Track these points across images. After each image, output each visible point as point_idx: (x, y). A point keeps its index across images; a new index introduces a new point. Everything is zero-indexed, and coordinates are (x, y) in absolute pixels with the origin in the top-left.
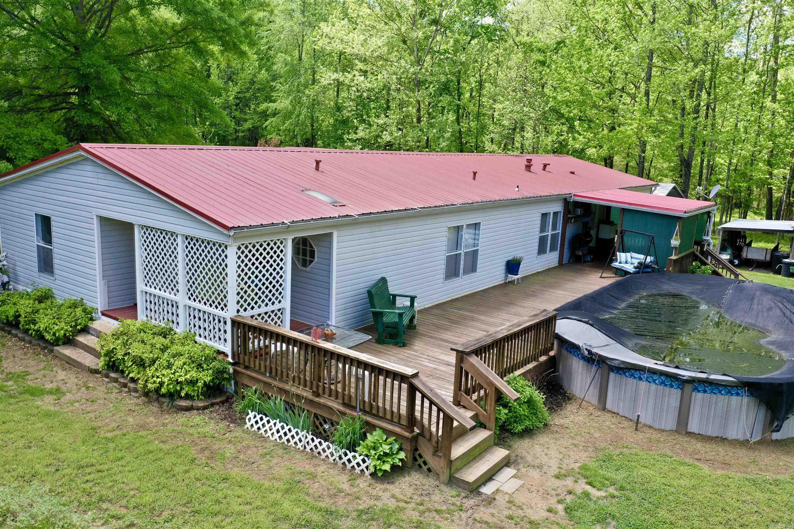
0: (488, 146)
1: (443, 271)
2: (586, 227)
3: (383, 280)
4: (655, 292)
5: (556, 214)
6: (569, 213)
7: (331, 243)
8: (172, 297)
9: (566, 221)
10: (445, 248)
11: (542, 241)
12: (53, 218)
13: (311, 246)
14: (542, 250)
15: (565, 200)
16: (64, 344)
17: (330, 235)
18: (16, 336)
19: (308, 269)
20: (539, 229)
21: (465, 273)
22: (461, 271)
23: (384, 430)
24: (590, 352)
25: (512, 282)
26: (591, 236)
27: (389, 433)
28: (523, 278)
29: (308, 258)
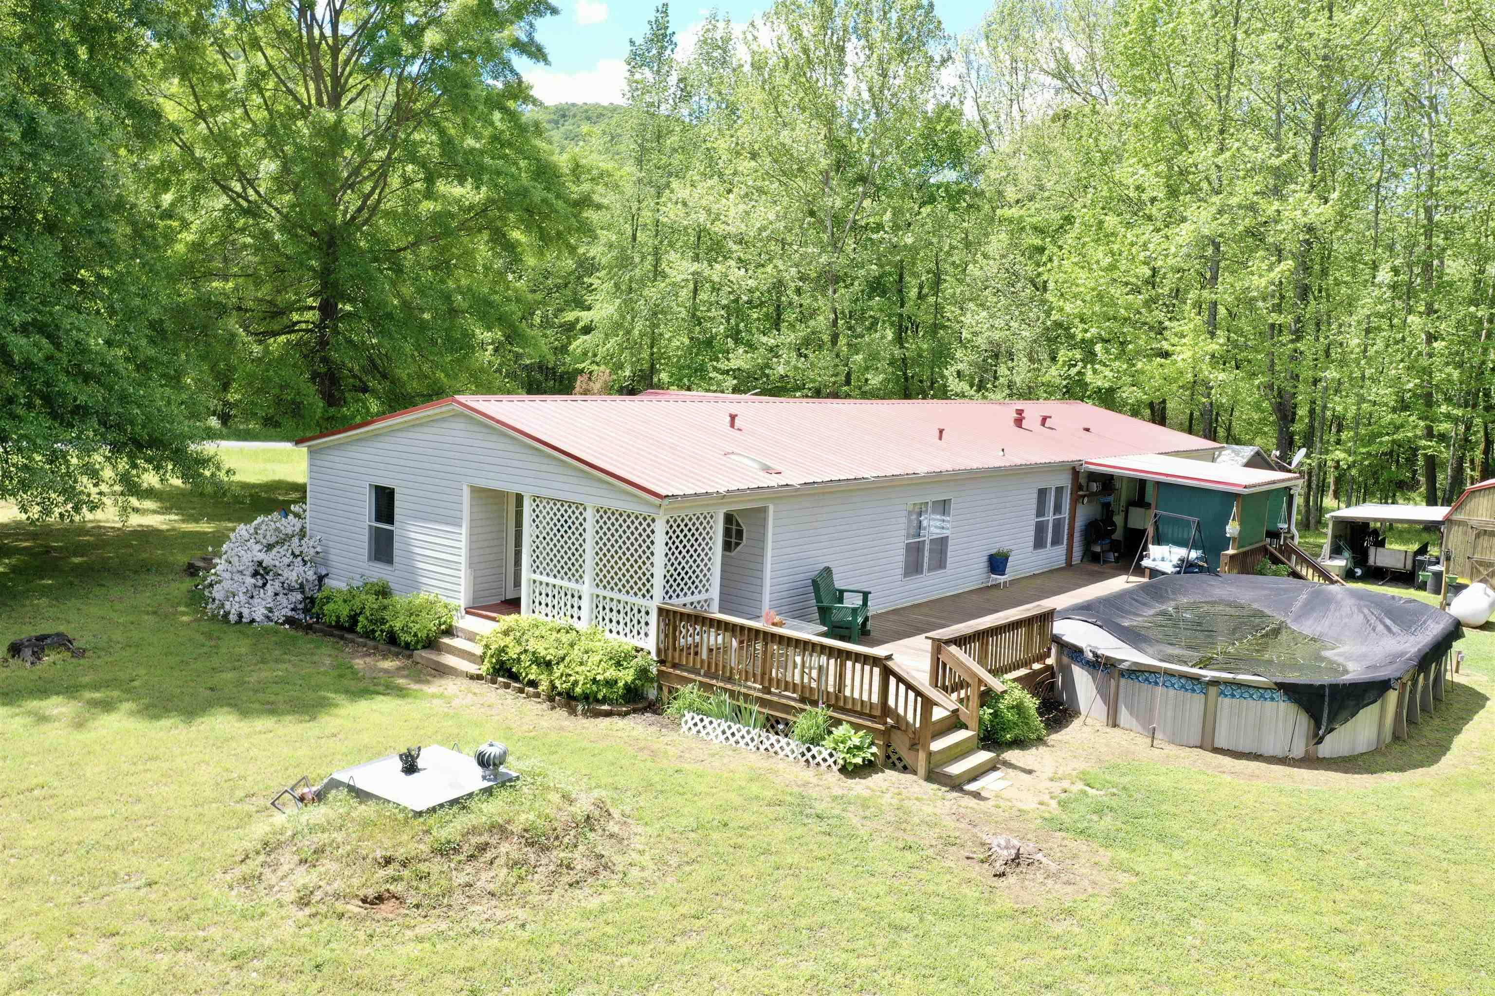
0: (954, 385)
1: (902, 565)
2: (1107, 511)
3: (828, 570)
4: (1198, 598)
5: (1059, 490)
6: (1080, 488)
7: (765, 519)
8: (572, 585)
9: (1075, 501)
10: (904, 532)
11: (1040, 529)
12: (397, 490)
13: (738, 524)
14: (1039, 543)
15: (1074, 469)
16: (424, 647)
17: (764, 510)
18: (353, 641)
19: (733, 554)
20: (1034, 512)
21: (930, 570)
22: (926, 566)
23: (852, 724)
24: (1096, 655)
25: (997, 586)
26: (1113, 524)
27: (857, 727)
28: (1012, 582)
29: (733, 540)
